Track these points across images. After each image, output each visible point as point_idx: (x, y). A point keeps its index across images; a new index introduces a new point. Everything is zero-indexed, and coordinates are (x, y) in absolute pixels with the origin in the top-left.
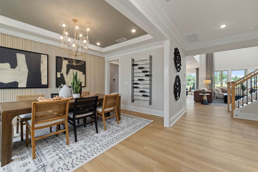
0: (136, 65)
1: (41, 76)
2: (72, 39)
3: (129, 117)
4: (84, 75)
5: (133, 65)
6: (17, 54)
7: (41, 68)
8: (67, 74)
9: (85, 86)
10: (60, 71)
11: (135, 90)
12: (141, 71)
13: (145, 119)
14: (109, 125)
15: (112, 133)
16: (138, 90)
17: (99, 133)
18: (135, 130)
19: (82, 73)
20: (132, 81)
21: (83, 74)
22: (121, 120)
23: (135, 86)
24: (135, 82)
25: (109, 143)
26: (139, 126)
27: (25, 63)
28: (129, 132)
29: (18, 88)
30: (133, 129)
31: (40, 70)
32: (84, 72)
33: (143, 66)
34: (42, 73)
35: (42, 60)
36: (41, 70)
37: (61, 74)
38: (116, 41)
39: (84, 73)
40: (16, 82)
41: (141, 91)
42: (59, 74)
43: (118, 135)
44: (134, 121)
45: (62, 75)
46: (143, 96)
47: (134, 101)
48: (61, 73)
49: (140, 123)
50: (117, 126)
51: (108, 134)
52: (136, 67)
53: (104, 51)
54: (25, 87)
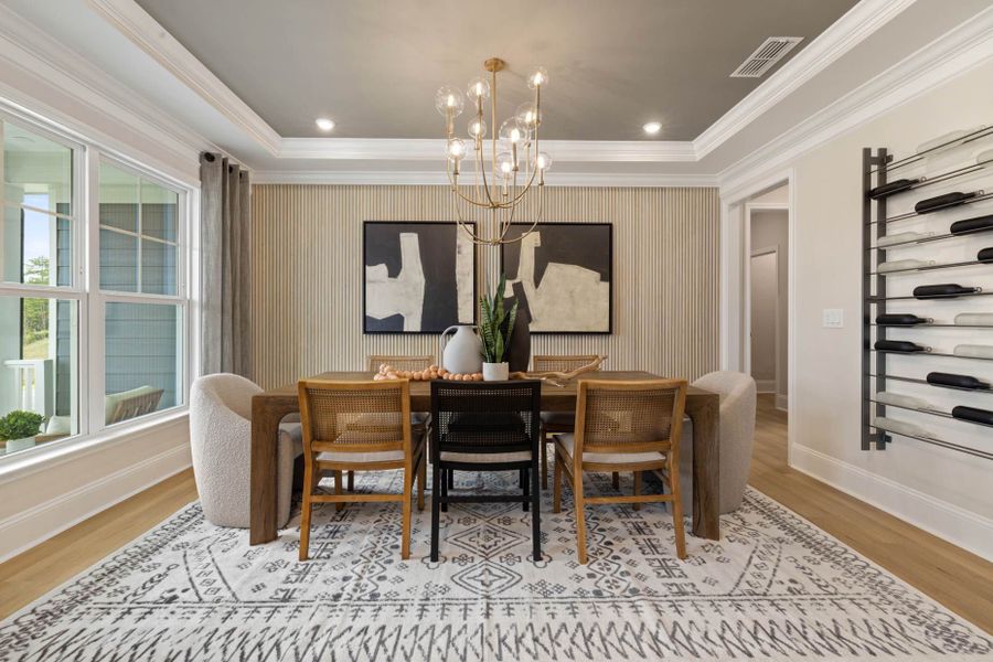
0: (905, 187)
1: (456, 295)
2: (465, 141)
3: (800, 537)
4: (607, 284)
5: (880, 194)
6: (402, 235)
7: (458, 269)
8: (537, 283)
9: (610, 332)
10: (513, 275)
11: (895, 364)
12: (942, 222)
13: (928, 603)
14: (629, 543)
15: (598, 593)
16: (921, 367)
17: (539, 564)
18: (755, 651)
19: (597, 275)
20: (867, 300)
21: (602, 279)
22: (723, 542)
23: (894, 334)
24: (893, 309)
25: (528, 641)
26: (812, 635)
27: (419, 260)
28: (696, 637)
29: (403, 333)
30: (745, 636)
31: (455, 274)
32: (606, 270)
33: (964, 186)
34: (460, 286)
35: (458, 242)
36: (458, 277)
37: (514, 285)
38: (734, 75)
39: (608, 276)
40: (399, 315)
41: (936, 379)
42: (509, 284)
43: (612, 624)
44: (817, 582)
45: (518, 288)
46: (961, 413)
47: (889, 439)
48: (516, 281)
49: (857, 615)
50: (663, 565)
51: (576, 586)
52: (900, 206)
53: (698, 156)
54: (419, 329)
